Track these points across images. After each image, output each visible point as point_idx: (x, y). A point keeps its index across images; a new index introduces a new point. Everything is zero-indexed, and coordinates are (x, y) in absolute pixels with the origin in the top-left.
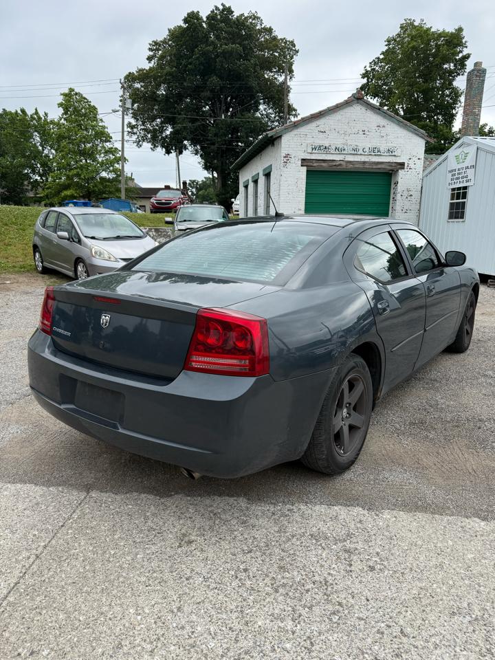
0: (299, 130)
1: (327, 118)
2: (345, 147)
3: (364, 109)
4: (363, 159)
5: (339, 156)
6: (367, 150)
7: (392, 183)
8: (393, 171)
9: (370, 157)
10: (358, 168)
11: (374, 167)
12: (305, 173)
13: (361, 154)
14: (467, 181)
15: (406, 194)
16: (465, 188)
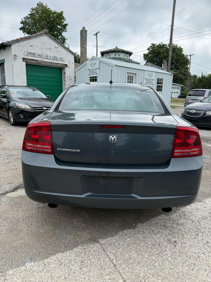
0: (20, 43)
1: (33, 40)
2: (43, 55)
3: (48, 38)
4: (51, 61)
5: (40, 58)
6: (52, 57)
7: (63, 73)
8: (63, 67)
9: (53, 60)
10: (49, 65)
11: (56, 65)
12: (25, 65)
13: (50, 59)
14: (97, 74)
15: (69, 78)
16: (96, 77)
